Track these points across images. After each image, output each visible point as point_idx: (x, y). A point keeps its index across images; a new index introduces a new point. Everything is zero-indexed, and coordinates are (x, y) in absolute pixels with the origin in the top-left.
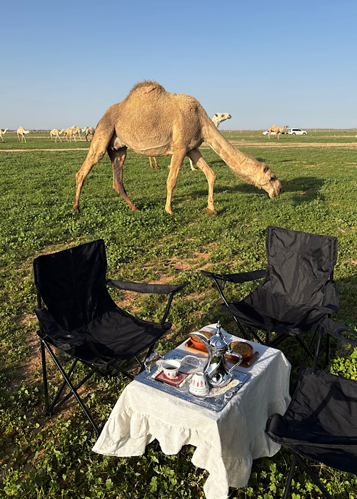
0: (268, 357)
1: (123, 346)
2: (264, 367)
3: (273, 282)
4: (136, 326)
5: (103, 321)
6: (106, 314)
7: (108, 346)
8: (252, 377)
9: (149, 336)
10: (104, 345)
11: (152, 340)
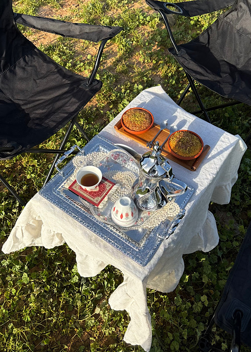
0: (222, 152)
1: (40, 111)
2: (215, 172)
3: (240, 14)
4: (60, 77)
5: (18, 71)
6: (21, 60)
7: (23, 107)
8: (198, 192)
9: (73, 100)
10: (19, 105)
11: (75, 107)
